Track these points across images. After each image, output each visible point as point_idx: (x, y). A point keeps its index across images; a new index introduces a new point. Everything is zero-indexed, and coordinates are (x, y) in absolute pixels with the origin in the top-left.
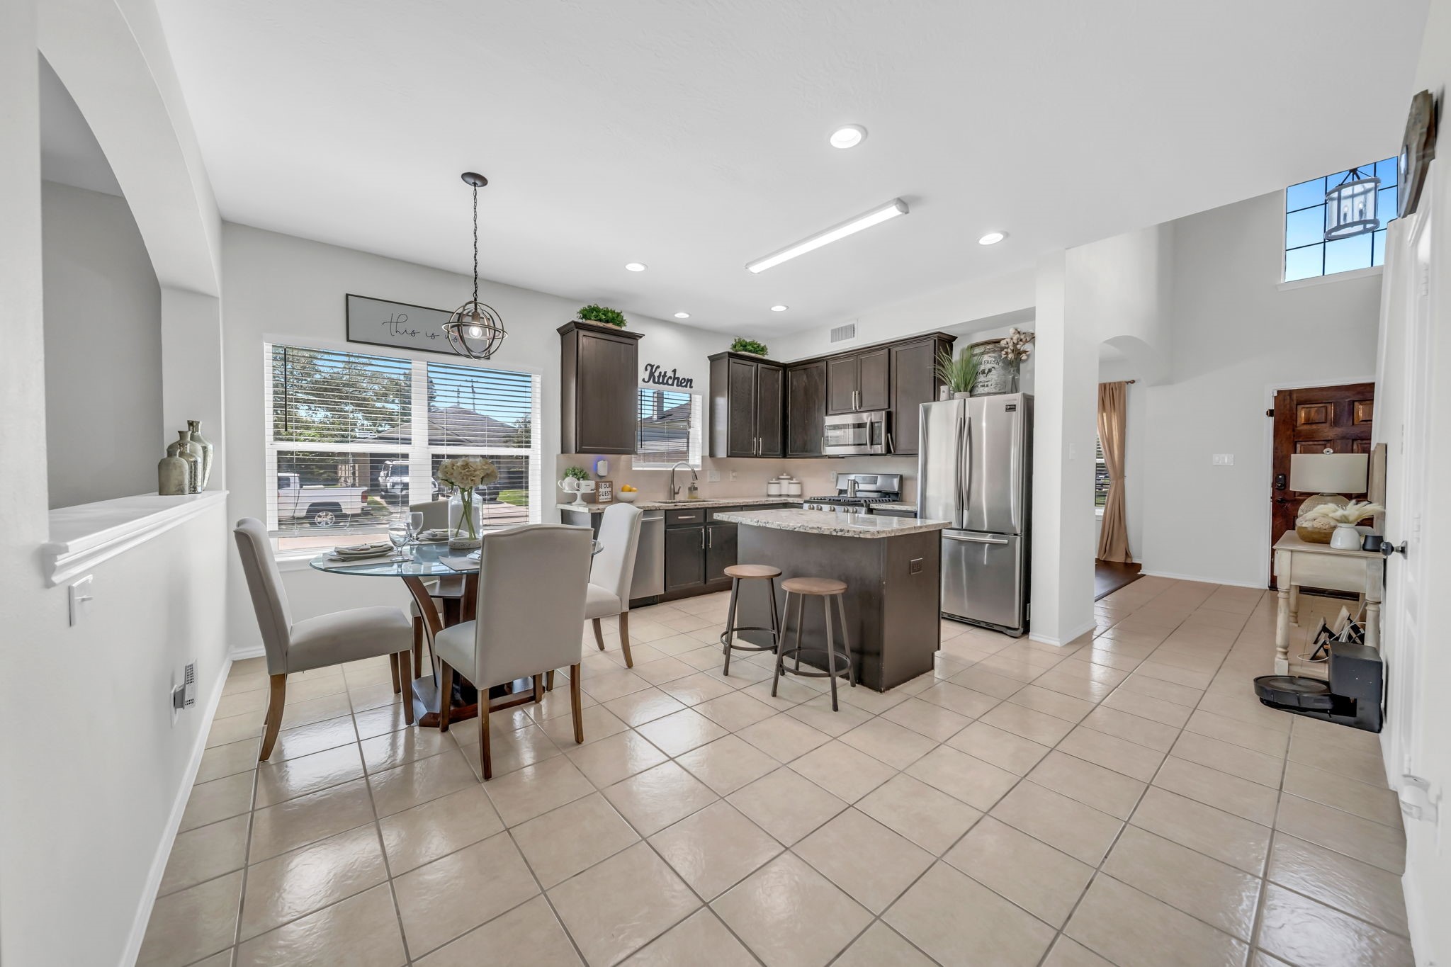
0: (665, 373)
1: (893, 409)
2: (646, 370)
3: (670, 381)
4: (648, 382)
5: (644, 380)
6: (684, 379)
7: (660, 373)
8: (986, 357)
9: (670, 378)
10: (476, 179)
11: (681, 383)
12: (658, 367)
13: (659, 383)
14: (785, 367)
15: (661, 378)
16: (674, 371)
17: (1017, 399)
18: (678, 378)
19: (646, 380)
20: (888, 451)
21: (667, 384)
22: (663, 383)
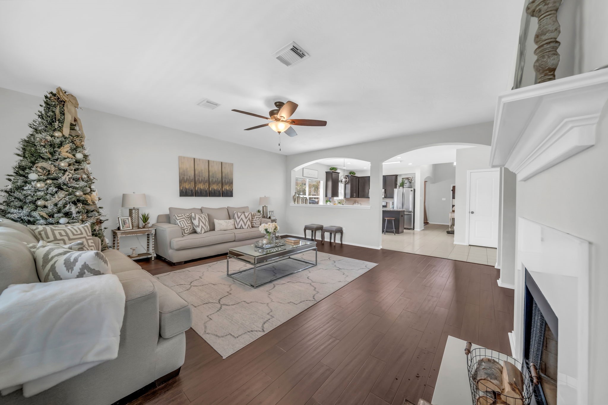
1: (386, 189)
2: (340, 180)
8: (406, 181)
14: (359, 178)
17: (412, 189)
20: (385, 197)
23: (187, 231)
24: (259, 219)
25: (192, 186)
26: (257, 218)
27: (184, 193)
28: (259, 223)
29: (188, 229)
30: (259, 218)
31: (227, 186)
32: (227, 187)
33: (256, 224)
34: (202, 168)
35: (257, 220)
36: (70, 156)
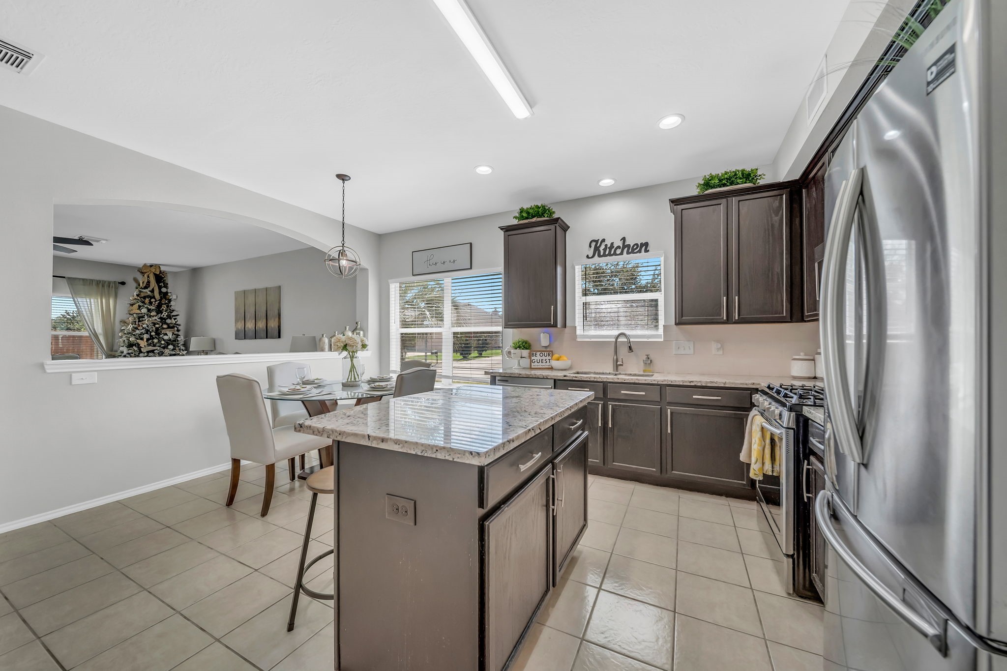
0: (612, 244)
2: (590, 246)
3: (619, 251)
4: (593, 257)
5: (588, 257)
6: (637, 244)
7: (606, 245)
9: (619, 247)
10: (342, 177)
11: (633, 250)
12: (603, 240)
13: (604, 255)
15: (608, 250)
16: (624, 239)
18: (629, 246)
19: (590, 256)
21: (615, 254)
22: (610, 255)
25: (243, 325)
31: (272, 321)
32: (272, 324)
34: (250, 301)
36: (138, 312)
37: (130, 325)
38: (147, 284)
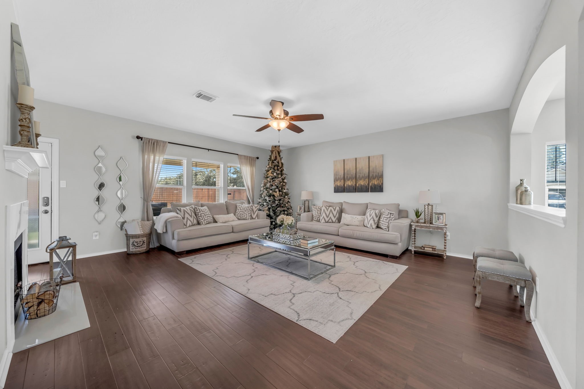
23: (315, 218)
24: (387, 220)
25: (342, 183)
26: (385, 219)
27: (338, 190)
28: (386, 224)
29: (317, 217)
30: (387, 218)
31: (375, 180)
32: (375, 182)
33: (383, 225)
34: (350, 166)
35: (384, 221)
36: (272, 175)
37: (269, 183)
38: (275, 158)
